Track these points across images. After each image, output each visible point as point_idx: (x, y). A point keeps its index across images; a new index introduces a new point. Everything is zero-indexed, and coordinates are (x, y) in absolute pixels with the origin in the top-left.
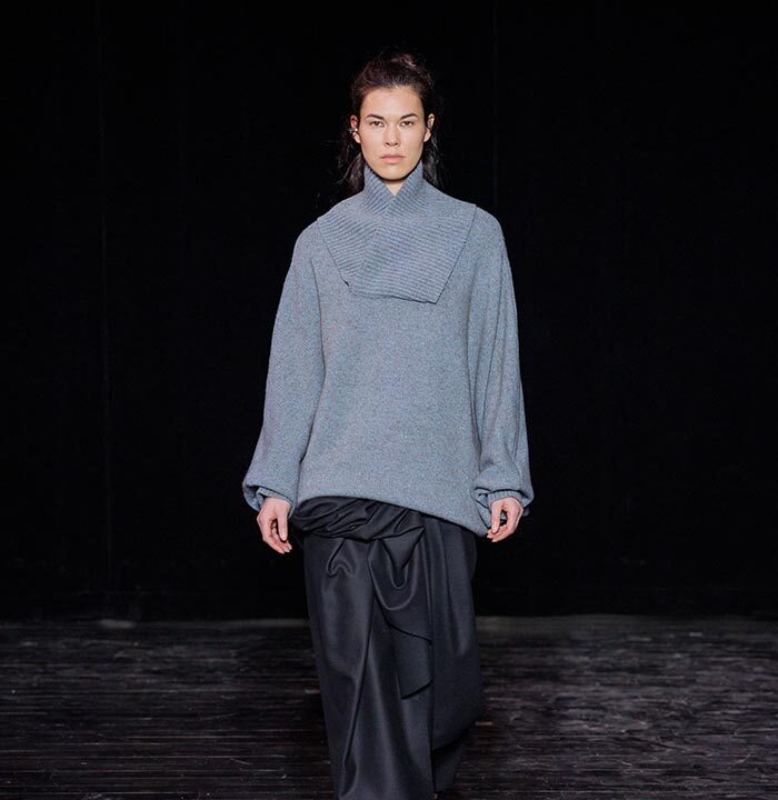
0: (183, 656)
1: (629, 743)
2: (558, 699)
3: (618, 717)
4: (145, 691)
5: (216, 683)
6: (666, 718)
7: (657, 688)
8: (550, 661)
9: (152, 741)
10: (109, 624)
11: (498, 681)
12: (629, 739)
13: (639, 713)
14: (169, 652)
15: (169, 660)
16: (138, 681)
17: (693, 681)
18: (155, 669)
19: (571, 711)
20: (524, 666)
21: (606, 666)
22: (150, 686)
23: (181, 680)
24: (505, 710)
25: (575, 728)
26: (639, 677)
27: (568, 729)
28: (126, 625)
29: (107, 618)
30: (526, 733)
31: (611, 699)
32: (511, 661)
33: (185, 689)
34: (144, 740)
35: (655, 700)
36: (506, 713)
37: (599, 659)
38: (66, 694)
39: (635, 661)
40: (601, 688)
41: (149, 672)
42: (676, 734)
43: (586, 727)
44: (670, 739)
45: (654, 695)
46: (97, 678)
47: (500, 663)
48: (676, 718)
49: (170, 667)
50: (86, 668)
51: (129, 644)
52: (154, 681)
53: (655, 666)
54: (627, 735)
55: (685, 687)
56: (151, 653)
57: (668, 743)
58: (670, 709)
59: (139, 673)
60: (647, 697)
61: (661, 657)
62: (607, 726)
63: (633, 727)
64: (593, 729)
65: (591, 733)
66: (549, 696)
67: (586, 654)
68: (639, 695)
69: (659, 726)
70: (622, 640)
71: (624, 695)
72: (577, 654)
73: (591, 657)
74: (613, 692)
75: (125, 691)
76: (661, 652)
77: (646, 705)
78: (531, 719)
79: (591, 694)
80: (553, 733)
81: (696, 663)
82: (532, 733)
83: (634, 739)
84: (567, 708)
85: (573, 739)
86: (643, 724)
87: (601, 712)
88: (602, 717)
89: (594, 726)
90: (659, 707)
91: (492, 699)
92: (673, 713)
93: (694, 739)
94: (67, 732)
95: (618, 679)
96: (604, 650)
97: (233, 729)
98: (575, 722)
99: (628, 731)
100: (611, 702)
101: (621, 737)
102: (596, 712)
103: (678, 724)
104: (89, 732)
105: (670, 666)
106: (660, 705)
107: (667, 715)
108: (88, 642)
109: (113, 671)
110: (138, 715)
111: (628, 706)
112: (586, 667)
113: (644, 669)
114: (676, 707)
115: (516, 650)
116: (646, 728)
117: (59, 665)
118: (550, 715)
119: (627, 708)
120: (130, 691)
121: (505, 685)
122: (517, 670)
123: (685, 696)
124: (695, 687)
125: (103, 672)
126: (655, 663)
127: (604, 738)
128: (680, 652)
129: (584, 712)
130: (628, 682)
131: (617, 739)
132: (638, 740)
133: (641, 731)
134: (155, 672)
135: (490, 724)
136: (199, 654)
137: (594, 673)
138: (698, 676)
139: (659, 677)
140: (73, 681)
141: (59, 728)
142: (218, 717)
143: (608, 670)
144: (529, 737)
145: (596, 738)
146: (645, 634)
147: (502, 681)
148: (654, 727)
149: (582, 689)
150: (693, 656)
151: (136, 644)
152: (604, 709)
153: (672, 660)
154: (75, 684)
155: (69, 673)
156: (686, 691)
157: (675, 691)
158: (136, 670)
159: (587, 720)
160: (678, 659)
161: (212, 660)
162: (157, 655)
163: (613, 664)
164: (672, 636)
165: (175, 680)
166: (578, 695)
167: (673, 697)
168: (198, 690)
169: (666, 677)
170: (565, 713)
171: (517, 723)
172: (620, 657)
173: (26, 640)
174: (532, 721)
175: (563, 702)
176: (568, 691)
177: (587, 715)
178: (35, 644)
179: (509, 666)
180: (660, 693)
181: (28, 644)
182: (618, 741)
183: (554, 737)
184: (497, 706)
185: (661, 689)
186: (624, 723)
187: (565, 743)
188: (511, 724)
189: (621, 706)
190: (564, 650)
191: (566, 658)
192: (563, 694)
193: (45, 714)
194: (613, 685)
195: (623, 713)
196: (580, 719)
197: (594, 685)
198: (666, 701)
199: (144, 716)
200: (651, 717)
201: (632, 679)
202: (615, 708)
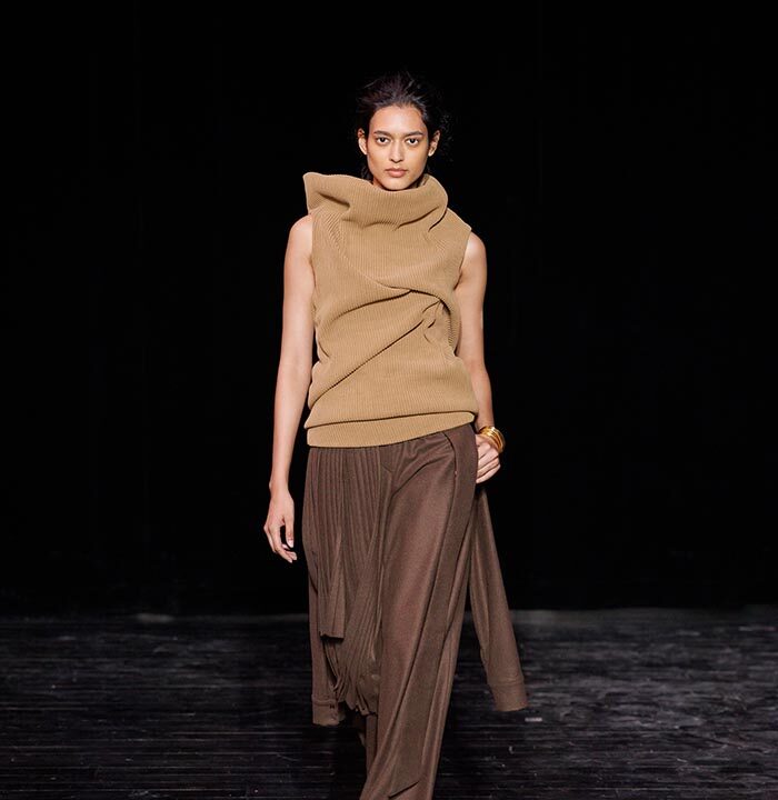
0: (224, 650)
1: (683, 739)
2: (609, 694)
3: (671, 713)
4: (189, 686)
5: (257, 678)
6: (719, 714)
7: (707, 684)
8: (598, 656)
9: (197, 736)
10: (145, 618)
11: (546, 676)
12: (682, 735)
13: (692, 709)
14: (210, 646)
15: (209, 655)
16: (179, 676)
17: (746, 677)
18: (196, 663)
19: (623, 707)
20: (571, 661)
21: (655, 661)
22: (193, 681)
23: (223, 675)
24: (554, 706)
25: (628, 725)
26: (690, 672)
27: (621, 725)
28: (164, 619)
29: (144, 612)
30: (578, 729)
31: (662, 694)
32: (559, 656)
33: (228, 684)
34: (190, 736)
35: (707, 696)
36: (556, 709)
37: (648, 654)
38: (106, 689)
39: (685, 655)
40: (654, 683)
41: (190, 667)
42: (731, 730)
43: (638, 723)
44: (724, 735)
45: (706, 690)
46: (140, 675)
47: (547, 658)
48: (731, 715)
49: (212, 661)
50: (126, 663)
51: (167, 638)
52: (195, 676)
53: (705, 661)
54: (681, 731)
55: (738, 682)
56: (191, 648)
57: (721, 740)
58: (724, 705)
59: (181, 668)
60: (700, 693)
61: (712, 651)
62: (660, 722)
63: (687, 723)
64: (646, 725)
65: (645, 729)
66: (598, 692)
67: (634, 649)
68: (690, 690)
69: (712, 722)
70: (671, 635)
71: (675, 691)
72: (625, 649)
73: (640, 652)
74: (664, 688)
75: (166, 686)
76: (711, 647)
77: (697, 700)
78: (582, 716)
79: (641, 689)
80: (605, 729)
81: (747, 658)
82: (583, 729)
83: (688, 735)
84: (618, 704)
85: (626, 736)
86: (697, 720)
87: (653, 708)
88: (655, 713)
89: (647, 722)
90: (712, 704)
91: (540, 694)
92: (727, 709)
93: (750, 736)
94: (109, 728)
95: (668, 675)
96: (653, 645)
97: (278, 725)
98: (628, 718)
99: (681, 728)
100: (663, 698)
101: (675, 733)
102: (648, 708)
103: (733, 720)
104: (131, 728)
105: (721, 661)
106: (712, 701)
107: (721, 711)
108: (127, 636)
109: (153, 666)
110: (181, 712)
111: (680, 702)
112: (636, 662)
113: (693, 664)
114: (730, 703)
115: (562, 644)
116: (699, 724)
117: (98, 660)
118: (602, 711)
119: (680, 704)
120: (172, 686)
121: (553, 680)
122: (565, 665)
123: (737, 691)
124: (748, 683)
125: (143, 666)
126: (705, 657)
127: (657, 734)
128: (730, 647)
129: (636, 707)
130: (679, 677)
131: (671, 735)
132: (692, 736)
133: (695, 727)
134: (198, 667)
135: (539, 720)
138: (750, 671)
139: (711, 672)
140: (114, 676)
141: (100, 724)
143: (658, 665)
144: (581, 733)
145: (649, 735)
146: (692, 628)
147: (550, 676)
148: (708, 723)
149: (632, 684)
150: (744, 650)
151: (175, 639)
152: (656, 705)
153: (723, 655)
154: (114, 679)
155: (108, 667)
156: (739, 686)
157: (727, 686)
158: (180, 665)
159: (639, 716)
160: (729, 655)
162: (199, 649)
163: (662, 659)
164: (721, 630)
165: (217, 675)
166: (629, 690)
167: (726, 692)
168: (240, 685)
169: (717, 672)
170: (617, 709)
171: (568, 719)
172: (669, 652)
173: (64, 635)
174: (583, 717)
175: (614, 698)
176: (617, 687)
177: (639, 711)
178: (73, 638)
179: (557, 661)
180: (711, 689)
181: (66, 638)
182: (671, 737)
183: (607, 733)
184: (547, 702)
185: (712, 684)
186: (677, 719)
187: (617, 739)
188: (561, 720)
189: (671, 702)
190: (611, 645)
191: (614, 653)
192: (615, 690)
193: (86, 709)
194: (664, 680)
195: (675, 709)
196: (632, 715)
197: (645, 680)
198: (719, 697)
199: (188, 711)
200: (704, 713)
201: (683, 675)
202: (667, 704)
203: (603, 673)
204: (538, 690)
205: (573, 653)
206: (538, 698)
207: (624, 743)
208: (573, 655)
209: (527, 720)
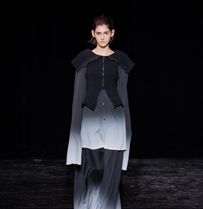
0: (55, 168)
1: (170, 191)
2: (151, 180)
3: (167, 184)
4: (45, 177)
5: (63, 175)
6: (179, 185)
7: (176, 177)
8: (149, 170)
9: (47, 190)
10: (36, 160)
12: (169, 190)
13: (172, 183)
14: (51, 167)
16: (43, 175)
17: (186, 175)
18: (47, 172)
19: (155, 183)
20: (143, 171)
21: (164, 171)
22: (46, 176)
23: (54, 175)
25: (155, 187)
26: (172, 174)
27: (154, 187)
28: (40, 160)
29: (35, 158)
30: (143, 188)
31: (165, 180)
32: (139, 170)
33: (55, 177)
34: (44, 190)
35: (176, 180)
36: (138, 183)
37: (162, 169)
38: (25, 178)
39: (171, 170)
40: (163, 177)
42: (182, 189)
43: (158, 187)
44: (180, 190)
45: (176, 179)
46: (33, 174)
47: (136, 170)
48: (182, 185)
49: (51, 171)
50: (30, 171)
51: (41, 165)
52: (47, 175)
53: (176, 171)
54: (169, 189)
55: (184, 177)
56: (46, 168)
58: (180, 182)
59: (44, 173)
60: (174, 179)
62: (164, 187)
63: (171, 187)
64: (160, 187)
65: (160, 188)
66: (149, 179)
67: (158, 168)
68: (172, 179)
69: (177, 187)
70: (168, 165)
71: (168, 179)
72: (156, 168)
73: (160, 169)
74: (165, 178)
75: (40, 177)
76: (178, 168)
77: (174, 181)
79: (160, 178)
80: (150, 188)
81: (187, 171)
82: (144, 188)
84: (153, 182)
85: (155, 190)
86: (173, 186)
87: (162, 183)
89: (161, 187)
90: (177, 182)
91: (134, 180)
92: (181, 183)
93: (186, 190)
94: (25, 188)
95: (167, 175)
96: (163, 167)
97: (68, 187)
98: (156, 186)
99: (169, 188)
100: (165, 181)
101: (168, 190)
102: (161, 183)
103: (182, 186)
104: (30, 188)
105: (180, 171)
106: (177, 181)
107: (179, 184)
108: (30, 165)
109: (37, 172)
110: (43, 184)
111: (169, 181)
112: (159, 171)
113: (173, 172)
114: (182, 182)
115: (140, 167)
116: (174, 187)
117: (23, 171)
118: (149, 184)
119: (169, 182)
121: (137, 176)
122: (141, 172)
123: (184, 179)
124: (187, 177)
125: (34, 172)
126: (176, 170)
127: (163, 190)
128: (183, 168)
129: (158, 183)
130: (169, 175)
132: (172, 190)
133: (172, 188)
134: (48, 173)
135: (134, 186)
136: (59, 168)
137: (160, 173)
138: (187, 174)
139: (178, 174)
140: (26, 175)
141: (23, 187)
142: (63, 184)
143: (164, 172)
144: (144, 189)
145: (161, 190)
146: (173, 163)
148: (176, 187)
149: (157, 177)
150: (186, 169)
151: (43, 165)
152: (163, 182)
153: (181, 170)
155: (25, 173)
156: (184, 178)
157: (181, 178)
158: (43, 172)
160: (182, 170)
161: (62, 170)
162: (48, 168)
163: (166, 171)
164: (181, 163)
166: (157, 179)
167: (181, 179)
168: (59, 177)
169: (179, 174)
170: (153, 183)
171: (141, 186)
172: (167, 169)
173: (15, 164)
174: (144, 185)
175: (153, 181)
176: (154, 178)
177: (159, 184)
178: (17, 165)
180: (177, 178)
181: (15, 165)
182: (166, 190)
183: (150, 189)
184: (135, 181)
185: (178, 177)
186: (168, 186)
187: (153, 191)
188: (139, 186)
189: (167, 182)
190: (153, 167)
191: (153, 169)
192: (153, 179)
193: (19, 183)
194: (165, 176)
195: (168, 183)
196: (157, 185)
197: (160, 176)
198: (179, 180)
199: (45, 184)
200: (175, 184)
201: (170, 175)
202: (166, 182)
203: (150, 174)
204: (133, 179)
206: (133, 181)
207: (154, 192)
209: (130, 186)
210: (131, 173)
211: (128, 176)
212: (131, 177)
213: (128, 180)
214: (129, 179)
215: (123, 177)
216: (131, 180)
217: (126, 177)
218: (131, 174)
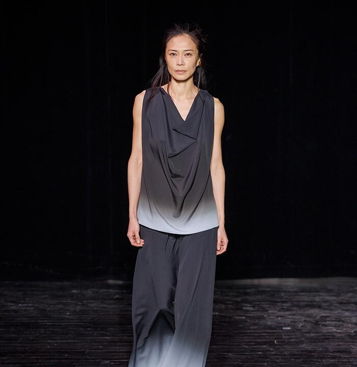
2: (322, 317)
8: (317, 299)
11: (293, 308)
16: (126, 308)
19: (328, 322)
24: (296, 322)
25: (330, 331)
29: (111, 279)
30: (306, 333)
32: (299, 299)
36: (297, 324)
38: (92, 315)
43: (334, 329)
46: (107, 308)
50: (102, 302)
51: (121, 291)
59: (126, 305)
66: (317, 315)
67: (334, 296)
73: (336, 297)
78: (309, 327)
80: (319, 333)
82: (309, 333)
85: (329, 336)
89: (338, 329)
94: (93, 332)
96: (343, 294)
98: (329, 327)
99: (354, 332)
104: (102, 332)
108: (102, 291)
117: (89, 301)
118: (318, 324)
119: (354, 321)
121: (296, 310)
122: (302, 303)
129: (334, 323)
130: (354, 309)
131: (350, 335)
135: (289, 328)
140: (95, 309)
141: (89, 330)
144: (308, 335)
145: (339, 335)
147: (295, 308)
149: (333, 312)
151: (124, 291)
159: (335, 326)
166: (331, 315)
170: (325, 323)
176: (325, 313)
178: (78, 291)
179: (298, 301)
181: (75, 291)
184: (293, 320)
186: (352, 328)
188: (299, 328)
191: (324, 298)
192: (324, 315)
193: (83, 324)
204: (289, 315)
205: (305, 298)
207: (328, 339)
208: (306, 298)
209: (284, 328)
210: (284, 305)
211: (279, 311)
212: (284, 311)
213: (280, 318)
214: (281, 316)
215: (270, 312)
216: (284, 317)
217: (276, 312)
218: (285, 307)
